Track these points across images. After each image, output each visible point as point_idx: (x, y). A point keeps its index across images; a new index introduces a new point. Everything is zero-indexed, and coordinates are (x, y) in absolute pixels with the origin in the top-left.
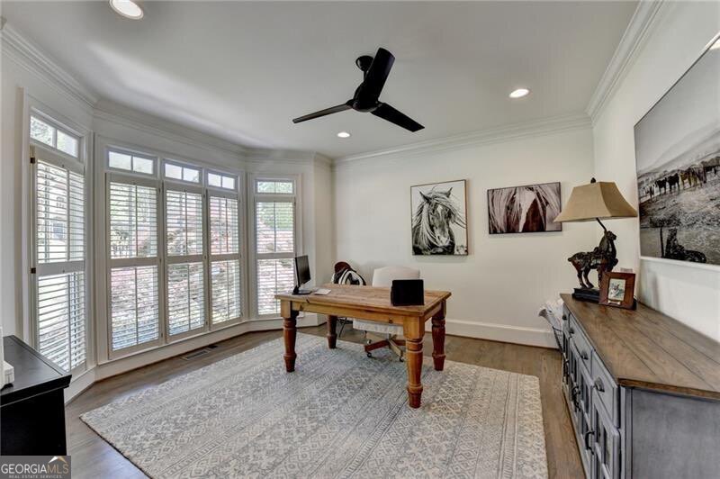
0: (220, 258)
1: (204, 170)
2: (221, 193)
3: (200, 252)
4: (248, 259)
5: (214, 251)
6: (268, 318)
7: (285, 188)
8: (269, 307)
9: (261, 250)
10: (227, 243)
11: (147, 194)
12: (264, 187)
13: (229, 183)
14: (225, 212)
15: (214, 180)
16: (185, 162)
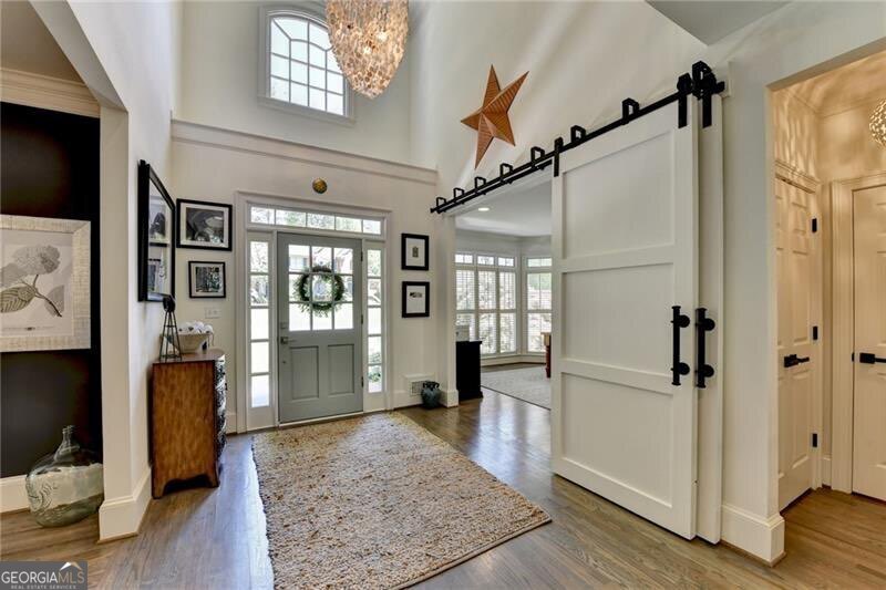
0: (506, 311)
1: (496, 257)
2: (506, 269)
3: (494, 307)
4: (521, 312)
5: (502, 307)
6: (534, 355)
7: (547, 262)
8: (535, 345)
9: (530, 307)
10: (508, 301)
11: (470, 274)
12: (533, 263)
13: (510, 262)
14: (508, 280)
15: (502, 262)
16: (486, 253)
